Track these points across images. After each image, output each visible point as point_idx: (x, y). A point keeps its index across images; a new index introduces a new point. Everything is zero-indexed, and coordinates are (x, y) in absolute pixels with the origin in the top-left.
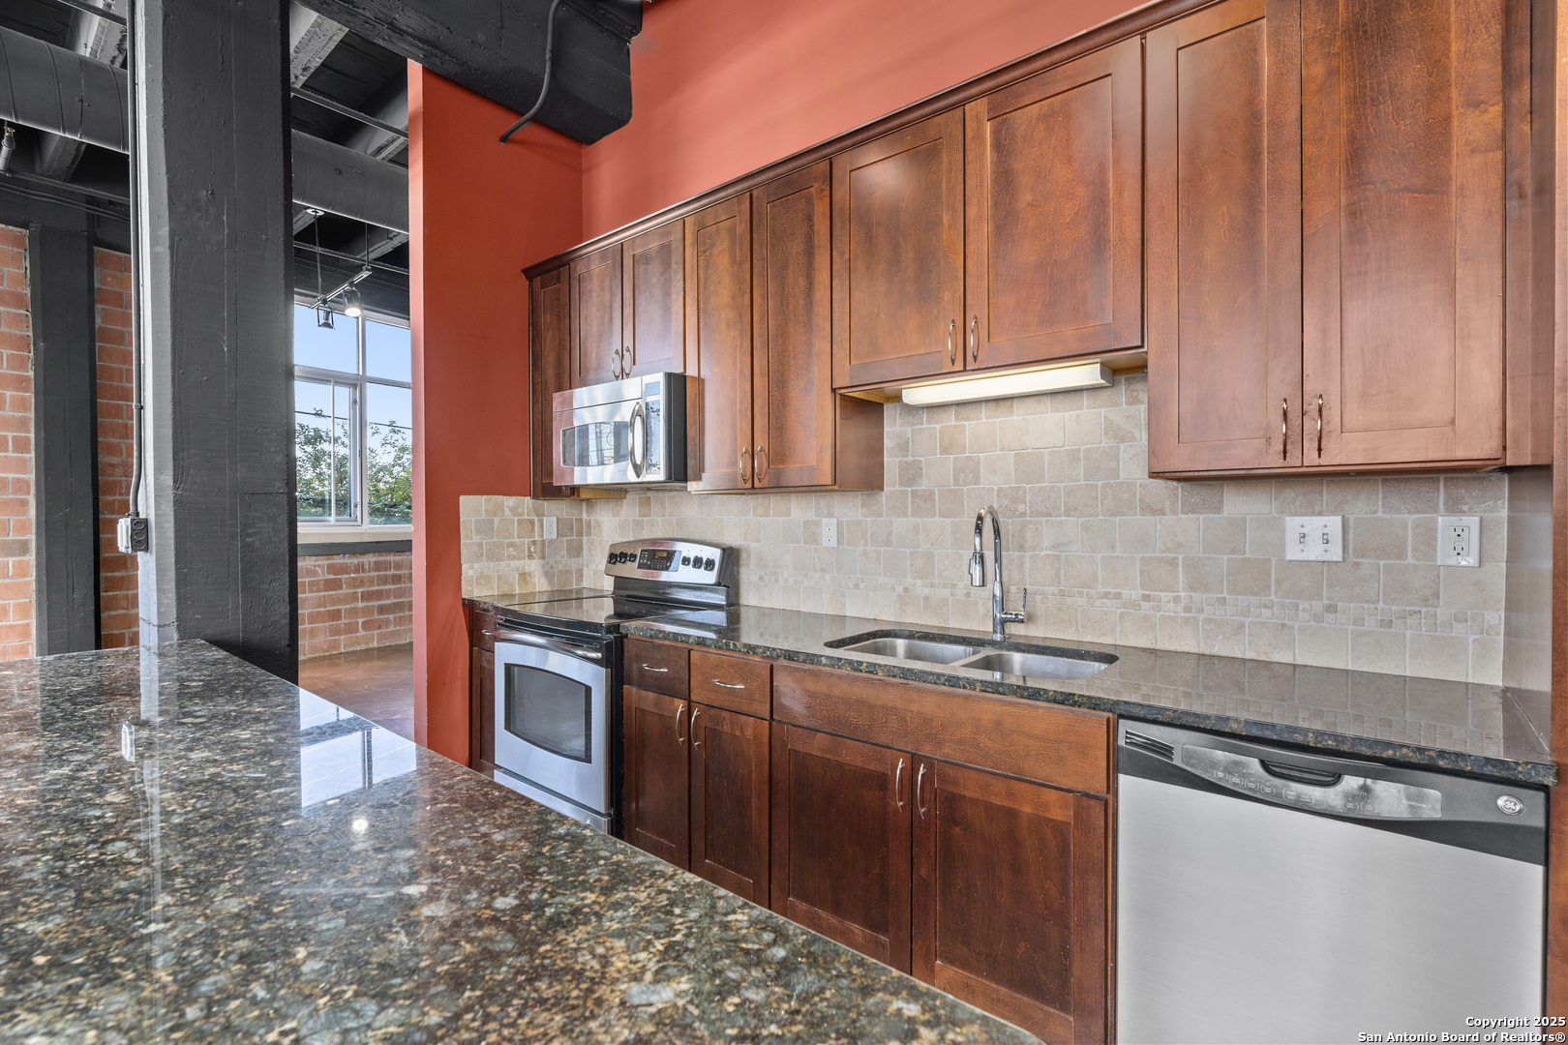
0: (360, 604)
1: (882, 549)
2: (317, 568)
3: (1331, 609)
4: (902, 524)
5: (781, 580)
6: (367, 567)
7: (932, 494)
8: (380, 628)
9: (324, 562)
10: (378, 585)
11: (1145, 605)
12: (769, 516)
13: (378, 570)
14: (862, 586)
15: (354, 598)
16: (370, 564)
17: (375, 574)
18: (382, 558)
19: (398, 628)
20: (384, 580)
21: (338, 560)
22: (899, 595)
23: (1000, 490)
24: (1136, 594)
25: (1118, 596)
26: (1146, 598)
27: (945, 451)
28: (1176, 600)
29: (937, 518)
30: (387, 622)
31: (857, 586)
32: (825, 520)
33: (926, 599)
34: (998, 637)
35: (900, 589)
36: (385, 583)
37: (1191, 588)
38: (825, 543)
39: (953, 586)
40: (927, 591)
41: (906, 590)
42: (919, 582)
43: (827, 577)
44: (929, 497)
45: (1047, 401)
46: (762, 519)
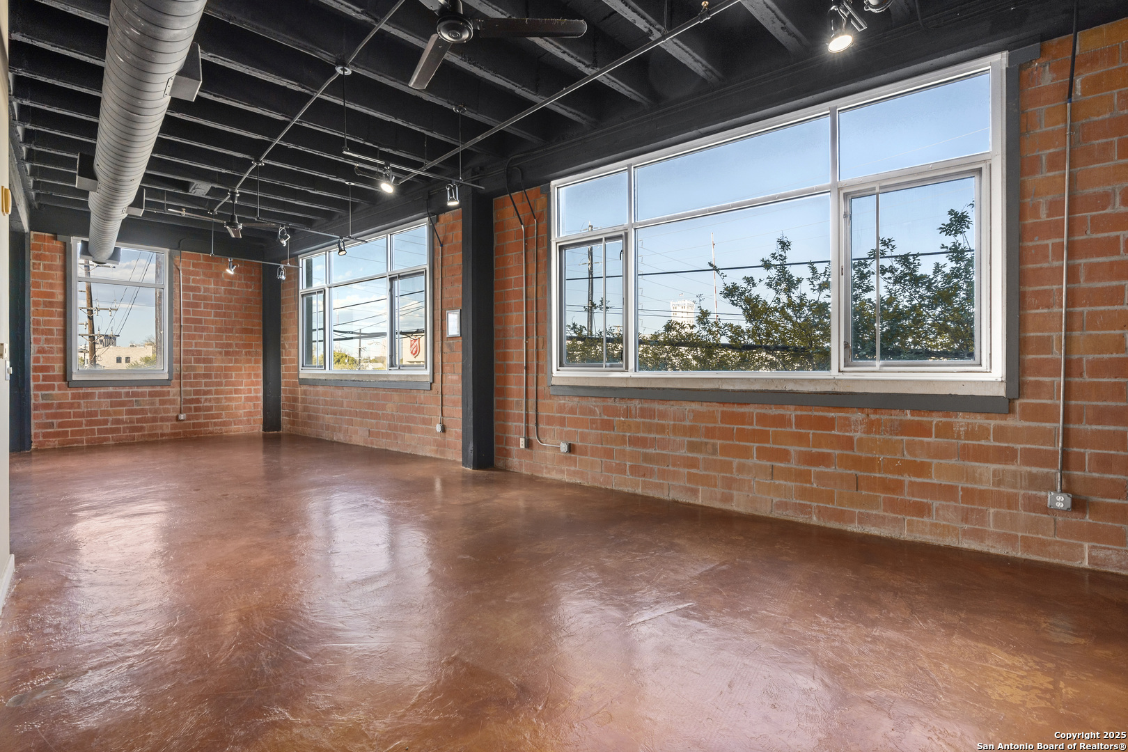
0: (628, 448)
2: (596, 408)
6: (633, 412)
8: (644, 475)
9: (600, 403)
10: (643, 432)
13: (642, 417)
15: (623, 440)
16: (636, 410)
17: (638, 420)
18: (646, 405)
19: (661, 481)
20: (649, 428)
21: (610, 402)
30: (651, 473)
36: (650, 431)
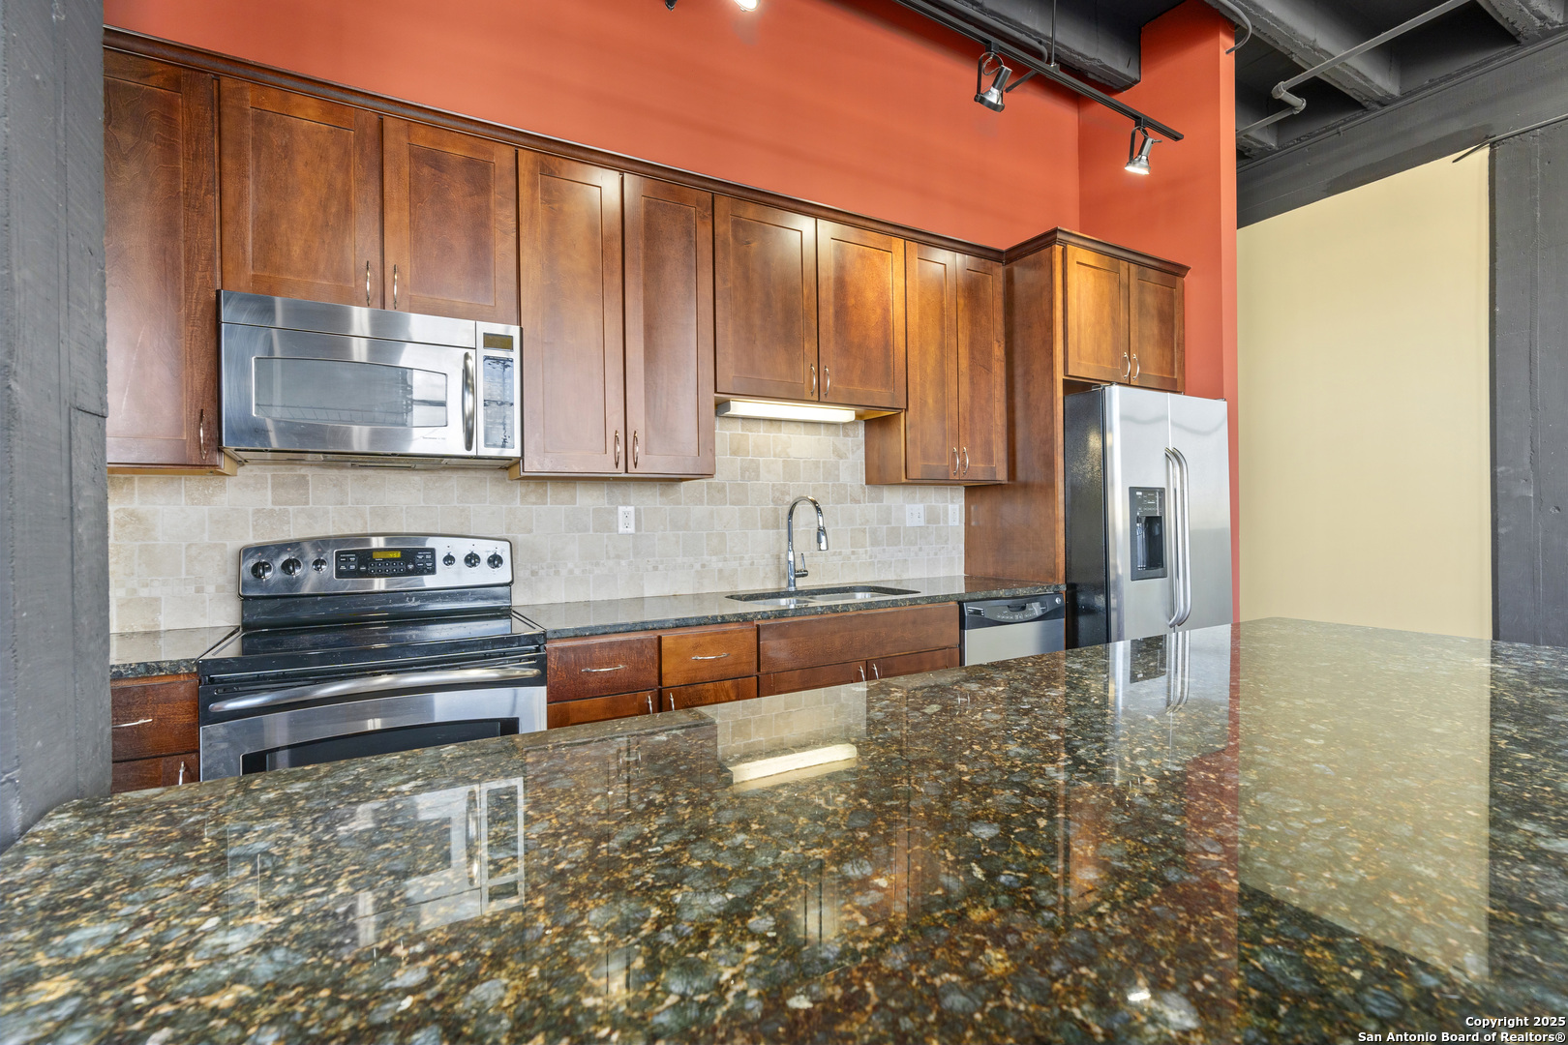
1: (681, 533)
3: (920, 549)
4: (699, 511)
5: (564, 572)
7: (724, 486)
11: (853, 557)
12: (546, 504)
14: (661, 567)
22: (697, 571)
23: (773, 485)
24: (847, 551)
25: (840, 553)
26: (853, 553)
27: (734, 453)
28: (866, 552)
29: (728, 506)
31: (655, 568)
32: (621, 509)
33: (720, 571)
34: (792, 589)
35: (698, 566)
37: (872, 545)
38: (622, 529)
39: (742, 558)
40: (720, 565)
41: (703, 566)
42: (714, 558)
43: (623, 563)
44: (721, 489)
45: (802, 425)
46: (534, 507)
